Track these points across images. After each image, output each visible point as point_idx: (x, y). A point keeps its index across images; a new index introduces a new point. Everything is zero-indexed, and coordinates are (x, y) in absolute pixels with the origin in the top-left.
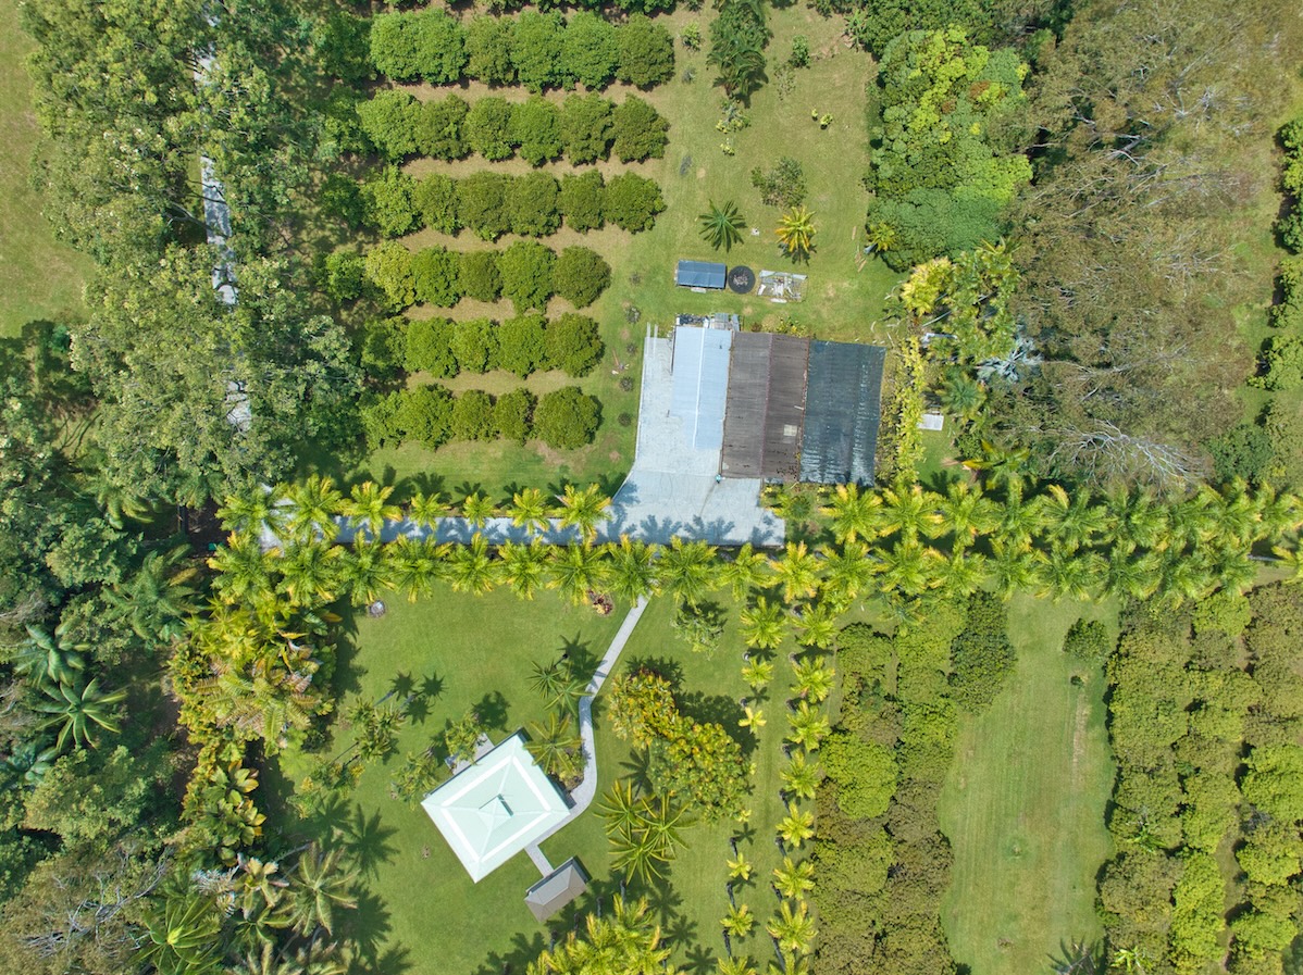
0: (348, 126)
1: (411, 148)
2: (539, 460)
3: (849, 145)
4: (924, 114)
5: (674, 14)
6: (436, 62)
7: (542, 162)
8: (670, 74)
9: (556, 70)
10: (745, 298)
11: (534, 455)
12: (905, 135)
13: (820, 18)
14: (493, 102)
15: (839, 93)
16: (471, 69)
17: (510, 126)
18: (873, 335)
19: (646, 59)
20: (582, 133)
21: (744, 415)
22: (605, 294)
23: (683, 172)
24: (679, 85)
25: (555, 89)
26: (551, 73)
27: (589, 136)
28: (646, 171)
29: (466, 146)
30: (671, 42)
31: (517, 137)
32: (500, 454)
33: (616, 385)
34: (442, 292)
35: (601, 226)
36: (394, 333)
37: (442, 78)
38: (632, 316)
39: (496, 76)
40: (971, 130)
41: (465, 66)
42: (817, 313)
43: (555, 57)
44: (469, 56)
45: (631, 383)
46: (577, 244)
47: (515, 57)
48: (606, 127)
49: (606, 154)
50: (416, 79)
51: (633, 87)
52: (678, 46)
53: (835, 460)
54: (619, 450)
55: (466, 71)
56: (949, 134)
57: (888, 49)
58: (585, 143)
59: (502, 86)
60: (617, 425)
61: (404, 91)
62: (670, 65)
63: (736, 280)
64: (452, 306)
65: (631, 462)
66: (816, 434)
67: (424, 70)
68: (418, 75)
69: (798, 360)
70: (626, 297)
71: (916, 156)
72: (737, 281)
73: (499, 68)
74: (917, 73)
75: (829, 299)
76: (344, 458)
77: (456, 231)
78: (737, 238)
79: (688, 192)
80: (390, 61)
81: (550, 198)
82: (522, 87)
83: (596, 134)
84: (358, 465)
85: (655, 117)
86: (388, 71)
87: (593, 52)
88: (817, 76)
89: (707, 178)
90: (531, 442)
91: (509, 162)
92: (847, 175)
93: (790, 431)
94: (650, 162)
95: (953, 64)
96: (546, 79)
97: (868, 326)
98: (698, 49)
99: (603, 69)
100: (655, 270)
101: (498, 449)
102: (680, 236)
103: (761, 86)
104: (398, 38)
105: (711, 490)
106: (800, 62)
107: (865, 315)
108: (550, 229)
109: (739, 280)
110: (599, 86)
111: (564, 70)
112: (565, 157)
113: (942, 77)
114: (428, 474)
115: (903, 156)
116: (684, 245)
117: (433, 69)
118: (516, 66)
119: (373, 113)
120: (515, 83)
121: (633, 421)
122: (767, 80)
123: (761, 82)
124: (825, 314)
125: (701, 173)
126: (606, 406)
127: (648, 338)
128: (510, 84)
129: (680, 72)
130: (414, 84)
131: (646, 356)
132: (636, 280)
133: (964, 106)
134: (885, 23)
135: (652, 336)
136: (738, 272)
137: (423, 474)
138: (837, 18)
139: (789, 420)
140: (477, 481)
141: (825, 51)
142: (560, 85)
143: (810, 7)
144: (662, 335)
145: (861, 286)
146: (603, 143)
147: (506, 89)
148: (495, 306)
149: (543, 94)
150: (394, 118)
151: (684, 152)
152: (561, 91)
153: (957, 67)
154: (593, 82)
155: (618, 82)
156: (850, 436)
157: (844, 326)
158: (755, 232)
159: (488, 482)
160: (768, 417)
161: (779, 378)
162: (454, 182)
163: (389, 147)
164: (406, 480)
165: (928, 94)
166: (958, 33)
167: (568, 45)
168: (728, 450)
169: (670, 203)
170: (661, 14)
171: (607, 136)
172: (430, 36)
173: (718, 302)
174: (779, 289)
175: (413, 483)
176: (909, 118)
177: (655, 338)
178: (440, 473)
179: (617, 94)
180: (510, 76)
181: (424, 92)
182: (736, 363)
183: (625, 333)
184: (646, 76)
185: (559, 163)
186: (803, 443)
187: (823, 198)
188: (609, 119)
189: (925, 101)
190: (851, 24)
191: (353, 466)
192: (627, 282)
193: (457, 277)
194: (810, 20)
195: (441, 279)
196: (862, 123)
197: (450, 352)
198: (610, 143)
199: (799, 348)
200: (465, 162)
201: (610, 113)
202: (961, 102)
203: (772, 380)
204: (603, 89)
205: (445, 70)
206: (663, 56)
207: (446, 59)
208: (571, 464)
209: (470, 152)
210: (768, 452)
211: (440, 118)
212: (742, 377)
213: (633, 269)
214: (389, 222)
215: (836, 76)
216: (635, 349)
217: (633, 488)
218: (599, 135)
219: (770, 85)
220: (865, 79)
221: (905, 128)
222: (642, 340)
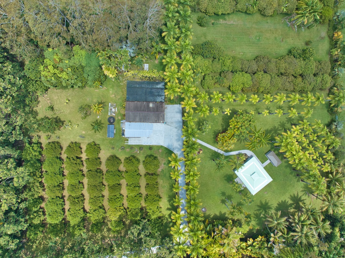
0: (77, 228)
1: (82, 210)
2: (163, 170)
3: (73, 93)
4: (64, 75)
5: (42, 142)
6: (59, 205)
7: (83, 175)
8: (58, 143)
9: (59, 173)
10: (116, 119)
11: (161, 172)
12: (70, 80)
13: (40, 104)
14: (68, 190)
15: (60, 97)
16: (60, 196)
17: (75, 185)
18: (124, 84)
19: (54, 150)
20: (75, 165)
21: (148, 118)
22: (118, 156)
23: (83, 137)
24: (61, 140)
25: (64, 172)
26: (60, 174)
27: (76, 163)
28: (84, 147)
29: (80, 195)
30: (49, 143)
31: (77, 182)
32: (162, 181)
33: (142, 151)
34: (120, 199)
35: (99, 158)
36: (131, 212)
37: (63, 203)
38: (123, 148)
39: (61, 189)
40: (67, 63)
41: (59, 197)
42: (119, 99)
43: (56, 174)
44: (57, 197)
45: (141, 147)
46: (105, 164)
47: (56, 184)
48: (73, 159)
49: (80, 158)
50: (63, 210)
51: (62, 152)
52: (50, 141)
53: (158, 92)
54: (159, 150)
55: (61, 197)
56: (69, 69)
57: (47, 86)
58: (78, 164)
59: (64, 187)
60: (152, 151)
61: (67, 213)
62: (55, 143)
63: (112, 122)
64: (123, 196)
65: (162, 146)
66: (151, 98)
67: (61, 208)
68: (62, 209)
69: (132, 104)
70: (118, 150)
71: (75, 77)
72: (112, 121)
73: (59, 188)
74: (53, 78)
75: (115, 96)
76: (165, 221)
77: (103, 196)
78: (100, 122)
79: (89, 136)
80: (59, 218)
81: (93, 173)
82: (64, 181)
83: (75, 162)
84: (167, 218)
85: (69, 146)
86: (62, 218)
87: (54, 164)
88: (55, 103)
89: (85, 131)
90: (158, 173)
91: (84, 183)
92: (81, 93)
93: (151, 105)
94: (82, 146)
95: (50, 69)
96: (61, 176)
97: (121, 85)
98: (51, 135)
99: (58, 161)
100: (110, 143)
101: (161, 182)
102: (101, 137)
103: (59, 118)
104: (53, 216)
105: (168, 125)
106: (52, 108)
107: (119, 86)
108: (101, 172)
109: (111, 121)
110: (62, 161)
111: (59, 171)
112: (82, 169)
113: (54, 72)
114: (168, 199)
115: (75, 80)
116: (103, 136)
117: (61, 206)
118: (59, 184)
119: (73, 221)
120: (63, 183)
121: (151, 146)
122: (58, 117)
123: (58, 118)
124: (120, 97)
125: (84, 132)
126: (147, 154)
127: (129, 144)
128: (63, 185)
129: (57, 140)
130: (65, 210)
131: (133, 144)
132: (113, 148)
133: (61, 65)
134: (40, 87)
135: (128, 143)
136: (109, 121)
137: (168, 200)
138: (40, 99)
139: (148, 106)
140: (169, 186)
141: (49, 102)
142: (63, 171)
143: (37, 106)
144: (128, 140)
145: (111, 88)
146: (77, 160)
147: (65, 185)
148: (122, 185)
149: (65, 176)
150: (74, 216)
151: (78, 137)
152: (64, 171)
153: (50, 68)
154: (61, 163)
155: (61, 156)
156: (152, 89)
157: (122, 92)
158: (98, 117)
159: (169, 183)
160: (148, 111)
161: (137, 109)
162: (91, 198)
163: (82, 216)
164: (170, 205)
165: (58, 75)
166: (41, 68)
167: (52, 171)
168: (157, 121)
169: (92, 140)
170: (42, 146)
171: (76, 159)
172: (52, 207)
173: (118, 126)
174: (113, 110)
175: (170, 203)
176: (65, 80)
177: (128, 142)
178: (167, 196)
179: (64, 156)
180: (61, 185)
181: (67, 207)
182: (134, 121)
183: (128, 150)
184: (59, 149)
185: (83, 170)
186: (154, 102)
187: (88, 99)
188: (71, 159)
189: (60, 76)
190: (41, 95)
191: (167, 219)
192: (114, 150)
193: (115, 196)
194: (41, 106)
195: (116, 200)
196: (67, 90)
197: (135, 196)
198: (77, 158)
199: (129, 104)
200: (85, 195)
201: (69, 158)
202: (60, 66)
203: (138, 111)
204: (63, 160)
205: (61, 203)
206: (53, 145)
207: (58, 203)
208: (163, 162)
209: (82, 194)
210: (157, 111)
211: (73, 203)
212: (137, 119)
213: (110, 149)
214: (102, 215)
215: (55, 98)
216: (132, 147)
217: (168, 146)
218: (75, 161)
219: (59, 116)
220: (55, 90)
221: (68, 80)
222: (129, 146)
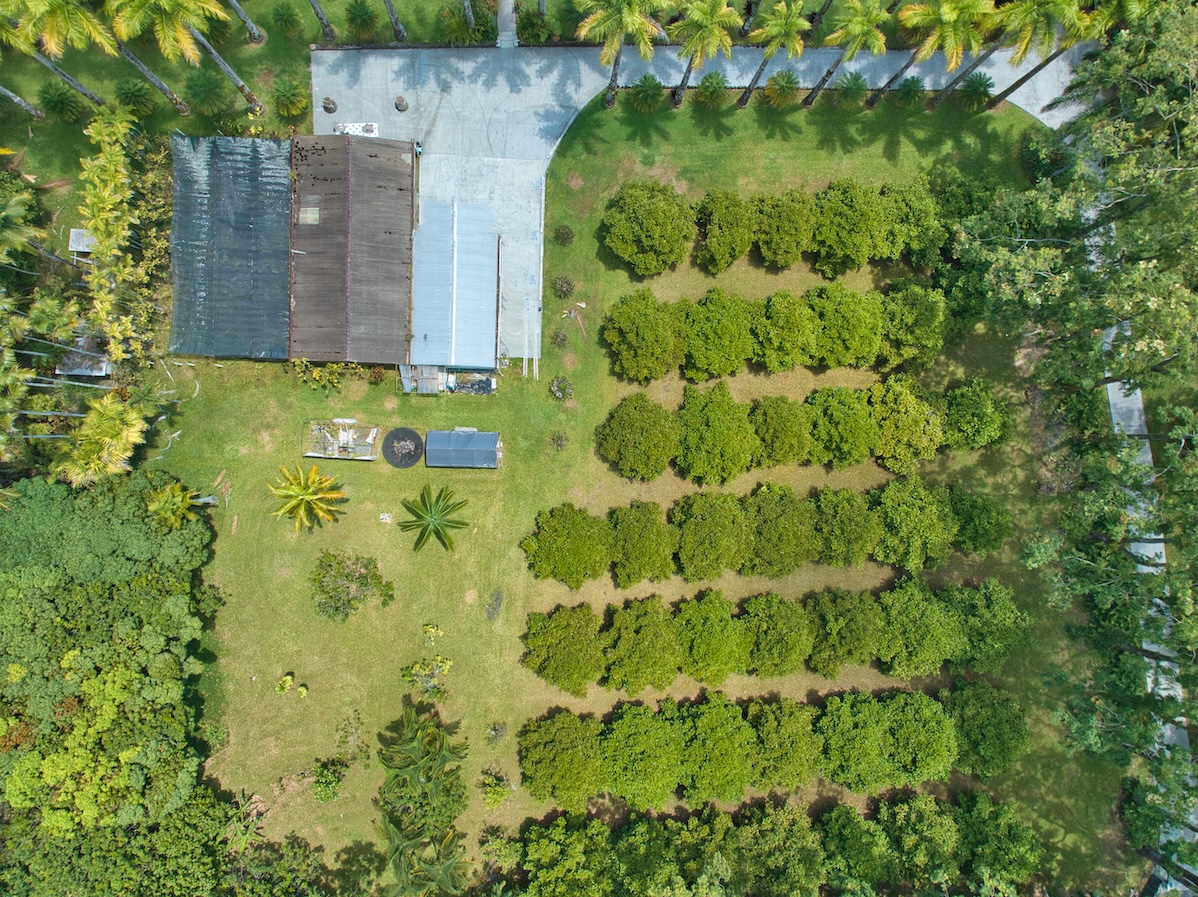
0: (981, 617)
1: (887, 598)
2: (684, 173)
3: (249, 652)
5: (521, 819)
6: (860, 717)
7: (700, 596)
8: (524, 732)
9: (689, 723)
10: (397, 422)
11: (692, 180)
13: (303, 833)
14: (778, 670)
15: (270, 727)
16: (809, 713)
17: (751, 637)
18: (197, 376)
19: (559, 747)
20: (647, 634)
21: (382, 237)
22: (603, 416)
23: (497, 598)
24: (510, 720)
25: (687, 699)
26: (695, 717)
27: (637, 632)
28: (551, 593)
29: (810, 608)
30: (525, 778)
31: (740, 624)
32: (741, 181)
33: (579, 286)
34: (834, 403)
35: (612, 513)
36: (902, 335)
37: (849, 699)
38: (560, 390)
39: (774, 706)
41: (817, 719)
42: (285, 406)
43: (694, 738)
44: (815, 731)
45: (558, 290)
46: (644, 487)
47: (749, 733)
48: (614, 646)
49: (610, 613)
50: (881, 696)
51: (576, 711)
52: (514, 773)
53: (236, 176)
54: (569, 192)
55: (815, 711)
57: (185, 792)
58: (643, 621)
59: (762, 698)
60: (575, 228)
61: (901, 676)
62: (524, 744)
63: (412, 447)
64: (815, 392)
65: (551, 174)
66: (270, 217)
67: (876, 706)
68: (880, 700)
69: (306, 326)
70: (572, 414)
72: (410, 446)
73: (771, 717)
74: (125, 756)
75: (268, 427)
76: (954, 171)
77: (814, 494)
78: (409, 507)
79: (488, 568)
80: (927, 713)
81: (689, 538)
82: (733, 700)
83: (628, 635)
84: (935, 163)
85: (540, 671)
86: (926, 699)
87: (638, 749)
88: (304, 749)
89: (462, 591)
90: (698, 199)
91: (746, 595)
92: (250, 609)
93: (310, 216)
94: (545, 608)
95: (61, 774)
96: (703, 708)
97: (204, 391)
98: (485, 773)
99: (621, 728)
100: (531, 455)
101: (747, 187)
102: (498, 506)
103: (388, 728)
104: (919, 744)
105: (428, 133)
106: (332, 768)
107: (211, 407)
108: (686, 505)
109: (404, 447)
110: (625, 707)
111: (677, 724)
112: (667, 606)
114: (839, 151)
115: (146, 628)
116: (490, 494)
117: (865, 708)
118: (745, 723)
119: (946, 638)
120: (744, 704)
121: (552, 235)
122: (381, 737)
123: (388, 734)
124: (273, 403)
125: (471, 596)
126: (593, 255)
127: (536, 356)
128: (751, 700)
129: (510, 739)
130: (884, 691)
131: (538, 331)
132: (559, 441)
133: (40, 708)
134: (189, 831)
135: (531, 360)
136: (408, 460)
137: (847, 151)
138: (276, 835)
139: (313, 232)
140: (771, 143)
141: (293, 786)
142: (681, 705)
143: (320, 849)
144: (517, 362)
145: (219, 449)
146: (617, 624)
147: (755, 694)
149: (703, 691)
150: (915, 638)
151: (498, 625)
152: (678, 697)
153: (54, 769)
154: (634, 710)
155: (599, 715)
156: (218, 221)
157: (243, 387)
158: (387, 519)
159: (756, 141)
160: (345, 233)
161: (333, 298)
162: (824, 557)
163: (918, 596)
164: (870, 142)
165: (103, 722)
167: (675, 757)
168: (408, 189)
169: (515, 553)
170: (540, 817)
171: (613, 633)
172: (874, 753)
173: (437, 414)
174: (345, 437)
175: (859, 139)
176: (136, 686)
177: (526, 357)
178: (823, 153)
179: (598, 700)
180: (753, 709)
181: (869, 680)
182: (402, 316)
183: (570, 362)
184: (558, 725)
185: (677, 598)
186: (290, 197)
187: (286, 573)
188: (612, 655)
189: (109, 713)
190: (252, 828)
191: (942, 161)
192: (571, 434)
193: (815, 425)
194: (319, 829)
195: (837, 415)
196: (231, 687)
197: (821, 315)
198: (608, 624)
199: (305, 342)
200: (806, 590)
201: (608, 669)
202: (46, 714)
203: (343, 290)
204: (619, 705)
205: (846, 708)
206: (535, 756)
207: (849, 722)
208: (639, 168)
209: (804, 602)
210: (341, 178)
211: (848, 643)
212: (391, 295)
213: (564, 455)
214: (914, 490)
215: (276, 751)
216: (554, 341)
217: (546, 134)
218: (624, 633)
219: (375, 731)
220: (229, 750)
221: (144, 671)
222: (545, 353)
